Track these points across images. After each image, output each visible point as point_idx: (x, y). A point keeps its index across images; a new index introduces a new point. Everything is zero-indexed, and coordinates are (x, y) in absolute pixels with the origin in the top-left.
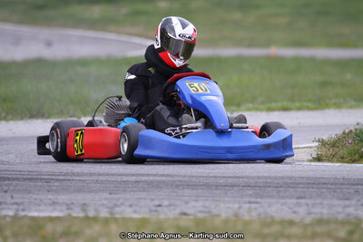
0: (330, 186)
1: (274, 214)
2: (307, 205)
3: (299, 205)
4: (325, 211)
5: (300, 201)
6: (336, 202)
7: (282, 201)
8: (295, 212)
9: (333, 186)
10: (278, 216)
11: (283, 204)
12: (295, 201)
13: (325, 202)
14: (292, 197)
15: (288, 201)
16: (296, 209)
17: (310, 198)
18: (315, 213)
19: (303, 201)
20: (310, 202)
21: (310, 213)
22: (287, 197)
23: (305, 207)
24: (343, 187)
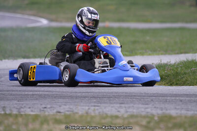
0: (137, 97)
1: (107, 112)
2: (125, 107)
3: (121, 107)
4: (135, 111)
6: (141, 106)
7: (112, 105)
8: (119, 111)
9: (139, 97)
10: (109, 113)
11: (112, 107)
12: (118, 105)
13: (135, 106)
14: (117, 103)
15: (114, 105)
16: (119, 110)
17: (127, 103)
18: (130, 112)
19: (123, 105)
20: (126, 106)
21: (127, 112)
22: (114, 103)
23: (124, 109)
24: (145, 98)
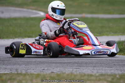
0: (105, 63)
1: (85, 73)
2: (97, 69)
3: (94, 69)
4: (103, 71)
5: (94, 68)
6: (107, 68)
7: (88, 68)
8: (92, 72)
11: (88, 69)
12: (92, 68)
13: (103, 68)
14: (91, 67)
15: (90, 68)
16: (93, 71)
17: (98, 67)
18: (100, 72)
19: (95, 68)
20: (98, 68)
21: (98, 72)
22: (90, 66)
23: (96, 70)
24: (110, 63)
